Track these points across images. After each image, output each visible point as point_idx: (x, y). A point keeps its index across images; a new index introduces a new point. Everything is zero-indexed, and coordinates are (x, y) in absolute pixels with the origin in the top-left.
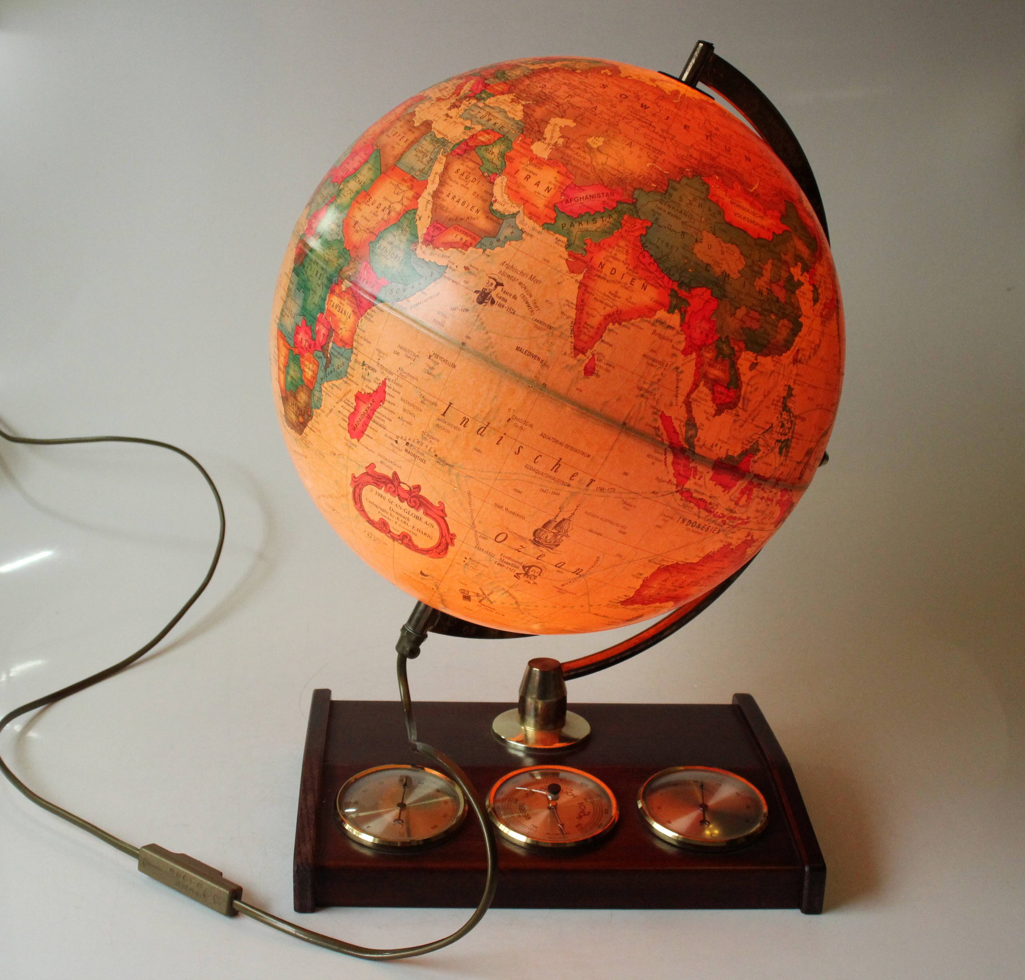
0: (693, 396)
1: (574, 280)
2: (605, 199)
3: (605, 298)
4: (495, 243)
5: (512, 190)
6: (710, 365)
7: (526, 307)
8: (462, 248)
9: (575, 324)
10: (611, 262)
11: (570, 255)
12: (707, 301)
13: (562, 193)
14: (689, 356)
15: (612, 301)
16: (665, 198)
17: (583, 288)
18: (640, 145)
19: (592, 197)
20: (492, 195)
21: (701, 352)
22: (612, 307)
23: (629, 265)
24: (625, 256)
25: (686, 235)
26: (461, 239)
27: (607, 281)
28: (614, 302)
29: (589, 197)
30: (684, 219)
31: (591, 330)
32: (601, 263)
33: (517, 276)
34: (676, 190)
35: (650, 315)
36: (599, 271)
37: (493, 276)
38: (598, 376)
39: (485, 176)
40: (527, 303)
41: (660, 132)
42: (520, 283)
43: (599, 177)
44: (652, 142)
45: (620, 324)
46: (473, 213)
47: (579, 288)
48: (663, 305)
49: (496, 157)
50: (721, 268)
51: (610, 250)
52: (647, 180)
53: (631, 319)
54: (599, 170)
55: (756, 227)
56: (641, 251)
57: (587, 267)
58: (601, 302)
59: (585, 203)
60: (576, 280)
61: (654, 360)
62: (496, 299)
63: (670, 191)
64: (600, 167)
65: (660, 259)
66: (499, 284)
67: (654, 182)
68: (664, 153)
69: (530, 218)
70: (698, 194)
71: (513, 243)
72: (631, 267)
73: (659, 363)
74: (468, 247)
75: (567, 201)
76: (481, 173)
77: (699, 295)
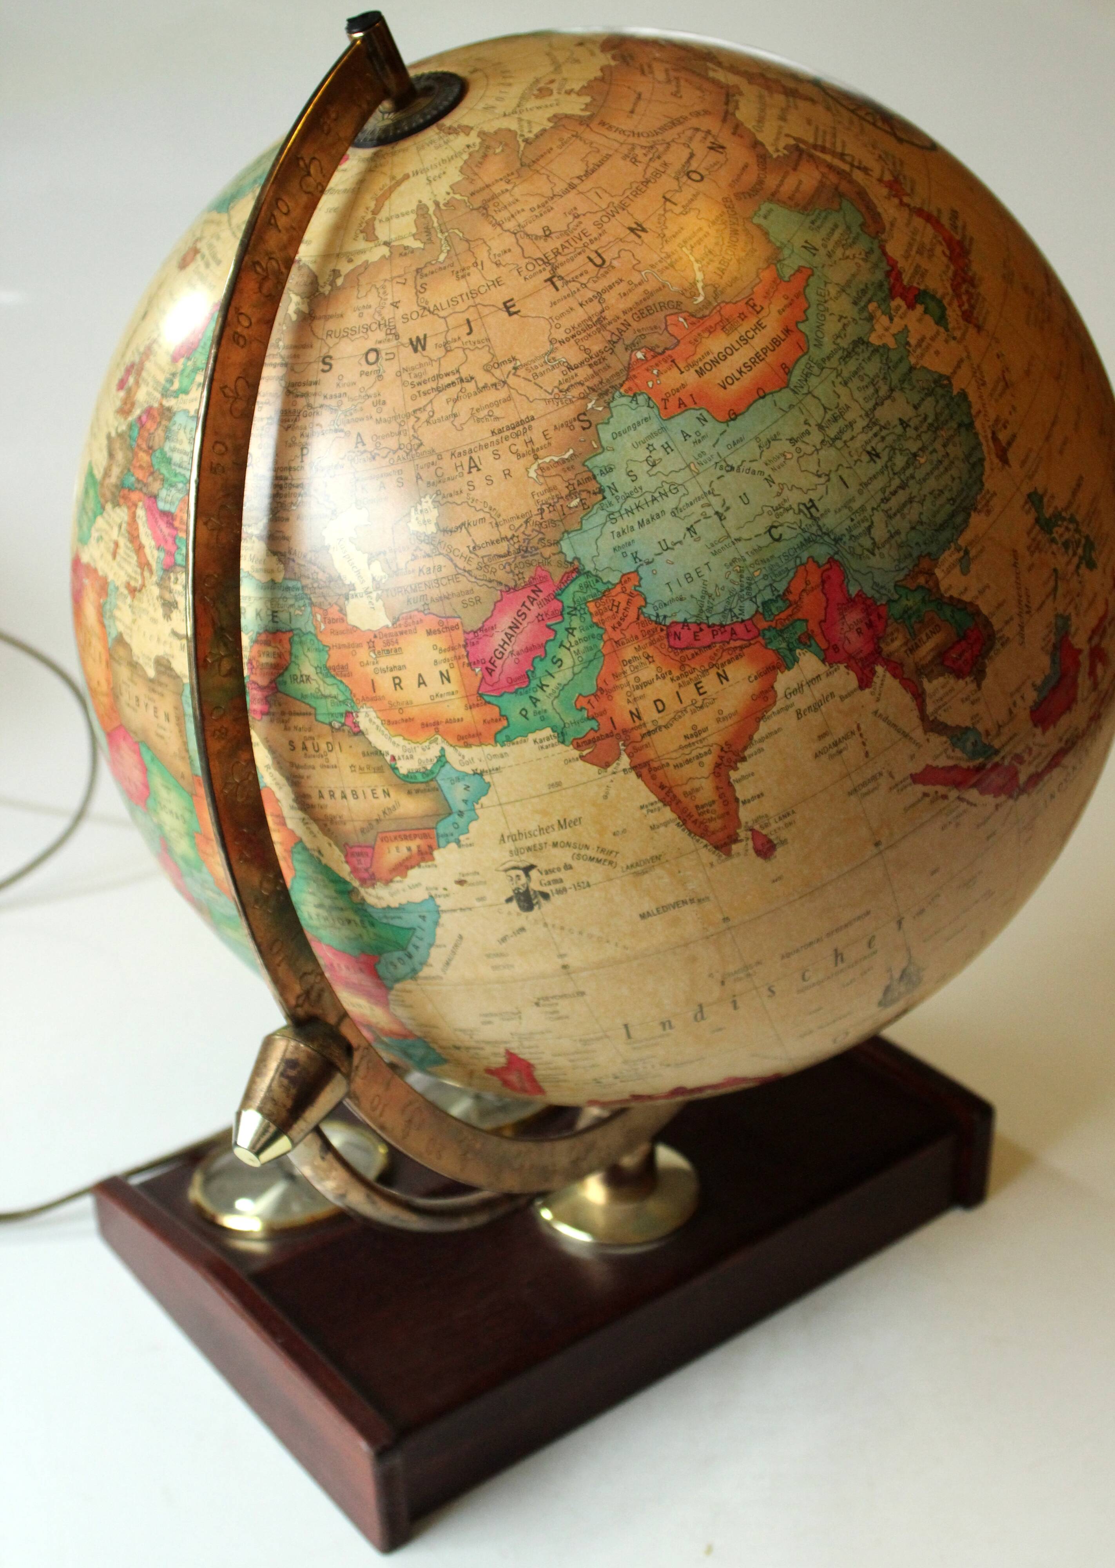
0: (930, 708)
1: (622, 774)
2: (535, 609)
3: (687, 751)
4: (461, 821)
5: (396, 723)
6: (912, 650)
7: (597, 865)
8: (423, 860)
9: (685, 822)
10: (642, 697)
11: (578, 747)
12: (823, 582)
13: (469, 664)
14: (875, 679)
15: (700, 745)
16: (610, 504)
17: (645, 771)
18: (486, 446)
19: (514, 627)
20: (378, 753)
21: (884, 654)
22: (710, 752)
23: (670, 672)
24: (652, 666)
25: (697, 527)
26: (409, 849)
27: (666, 727)
28: (705, 743)
29: (510, 631)
30: (670, 503)
31: (715, 807)
32: (631, 713)
33: (540, 839)
34: (608, 470)
35: (770, 701)
36: (639, 727)
37: (507, 866)
38: (784, 842)
39: (339, 730)
40: (591, 859)
41: (489, 379)
42: (555, 845)
43: (490, 581)
44: (497, 418)
45: (744, 759)
46: (384, 802)
47: (639, 776)
48: (774, 668)
49: (321, 683)
50: (791, 508)
51: (623, 681)
52: (558, 506)
53: (751, 738)
54: (479, 568)
55: (771, 358)
56: (664, 634)
57: (620, 739)
58: (688, 761)
59: (517, 648)
60: (624, 770)
61: (836, 744)
62: (546, 889)
63: (604, 481)
64: (475, 561)
65: (701, 611)
66: (527, 870)
67: (570, 496)
68: (533, 419)
69: (467, 745)
70: (644, 430)
71: (484, 800)
72: (676, 673)
73: (846, 737)
74: (431, 854)
75: (490, 671)
76: (328, 728)
77: (804, 590)
